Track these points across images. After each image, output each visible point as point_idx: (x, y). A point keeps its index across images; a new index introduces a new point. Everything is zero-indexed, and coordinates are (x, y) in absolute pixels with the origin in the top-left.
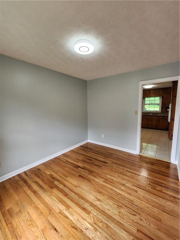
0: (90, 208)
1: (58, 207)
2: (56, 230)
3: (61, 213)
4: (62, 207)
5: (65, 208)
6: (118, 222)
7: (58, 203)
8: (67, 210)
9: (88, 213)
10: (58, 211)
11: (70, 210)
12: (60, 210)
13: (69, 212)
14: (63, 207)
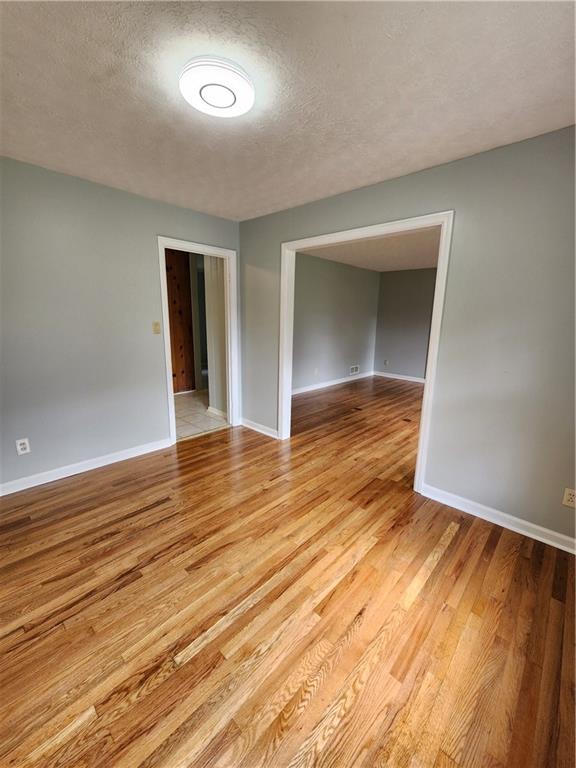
0: (314, 550)
1: (305, 619)
2: (360, 614)
3: (321, 610)
4: (307, 607)
5: (308, 601)
6: (340, 515)
7: (291, 622)
8: (316, 594)
9: (323, 552)
10: (317, 617)
11: (314, 588)
12: (315, 610)
13: (320, 589)
14: (304, 605)
